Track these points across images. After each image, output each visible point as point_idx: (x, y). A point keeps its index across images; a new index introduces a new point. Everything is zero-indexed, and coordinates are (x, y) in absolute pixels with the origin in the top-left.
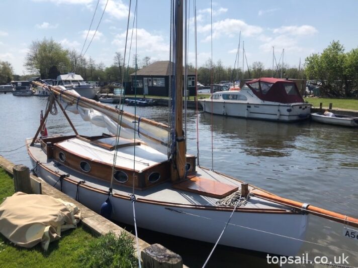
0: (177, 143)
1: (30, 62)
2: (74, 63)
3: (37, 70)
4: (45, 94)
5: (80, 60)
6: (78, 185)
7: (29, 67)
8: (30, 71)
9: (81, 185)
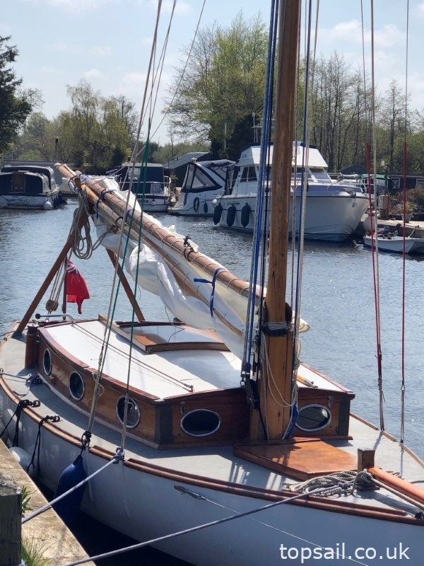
0: (264, 337)
1: (183, 100)
2: (333, 104)
3: (201, 127)
4: (201, 211)
5: (355, 95)
6: (41, 424)
7: (179, 117)
8: (179, 129)
9: (45, 424)
